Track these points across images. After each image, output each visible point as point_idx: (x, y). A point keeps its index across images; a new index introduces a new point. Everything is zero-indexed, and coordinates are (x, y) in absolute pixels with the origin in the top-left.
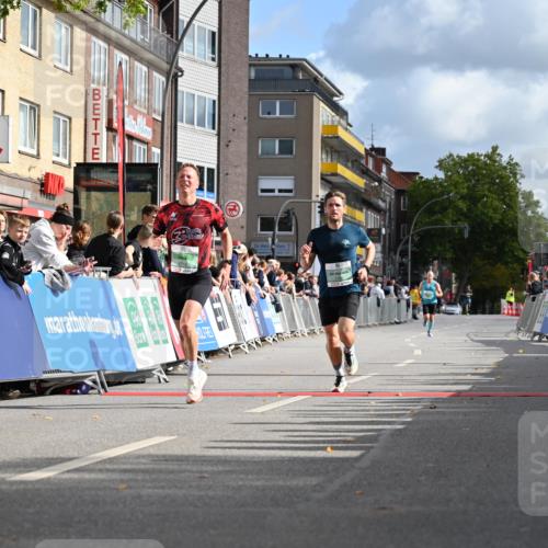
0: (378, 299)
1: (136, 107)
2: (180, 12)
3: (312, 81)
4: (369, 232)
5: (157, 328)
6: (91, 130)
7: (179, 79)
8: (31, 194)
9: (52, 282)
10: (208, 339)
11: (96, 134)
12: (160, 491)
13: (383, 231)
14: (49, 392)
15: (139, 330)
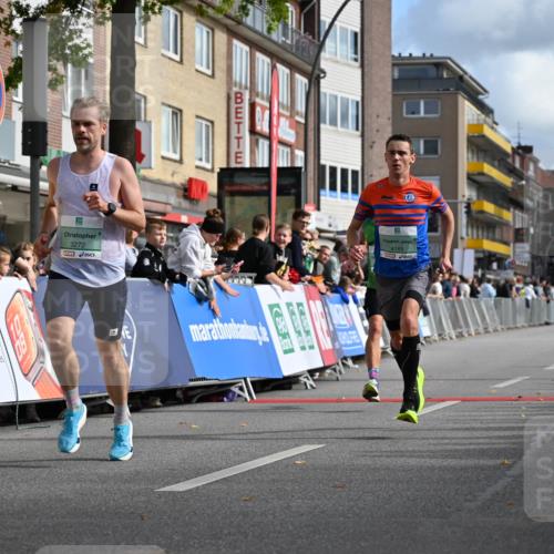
0: (527, 300)
2: (322, 13)
3: (457, 79)
4: (517, 231)
6: (234, 133)
7: (322, 81)
8: (175, 199)
10: (354, 344)
11: (239, 138)
13: (532, 231)
14: (195, 400)
15: (285, 336)
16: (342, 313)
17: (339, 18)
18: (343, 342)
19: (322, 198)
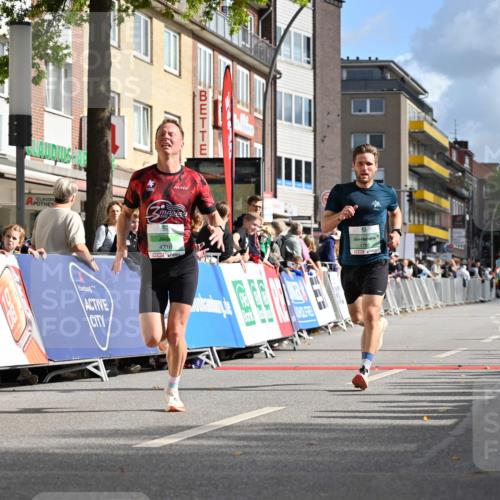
0: (464, 280)
1: (239, 106)
2: (278, 20)
3: (399, 80)
4: (454, 218)
5: (264, 308)
6: (199, 128)
10: (309, 318)
11: (203, 132)
12: (273, 457)
13: (467, 217)
15: (247, 309)
16: (298, 290)
17: (293, 25)
18: (299, 316)
19: (278, 186)
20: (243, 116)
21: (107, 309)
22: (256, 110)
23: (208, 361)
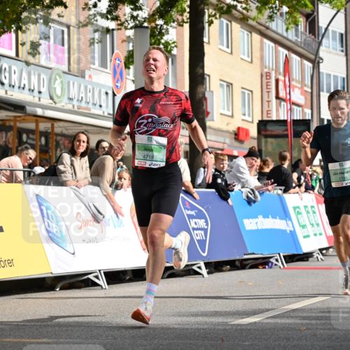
1: (294, 83)
2: (320, 21)
5: (315, 225)
6: (265, 98)
7: (321, 65)
8: (229, 140)
9: (248, 197)
11: (268, 102)
12: (328, 331)
14: (248, 267)
15: (304, 227)
17: (331, 25)
20: (296, 90)
21: (206, 227)
22: (305, 86)
23: (277, 263)
